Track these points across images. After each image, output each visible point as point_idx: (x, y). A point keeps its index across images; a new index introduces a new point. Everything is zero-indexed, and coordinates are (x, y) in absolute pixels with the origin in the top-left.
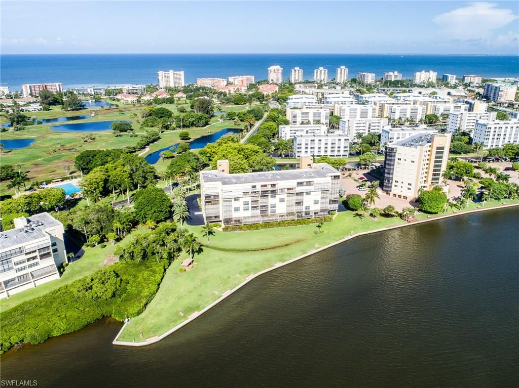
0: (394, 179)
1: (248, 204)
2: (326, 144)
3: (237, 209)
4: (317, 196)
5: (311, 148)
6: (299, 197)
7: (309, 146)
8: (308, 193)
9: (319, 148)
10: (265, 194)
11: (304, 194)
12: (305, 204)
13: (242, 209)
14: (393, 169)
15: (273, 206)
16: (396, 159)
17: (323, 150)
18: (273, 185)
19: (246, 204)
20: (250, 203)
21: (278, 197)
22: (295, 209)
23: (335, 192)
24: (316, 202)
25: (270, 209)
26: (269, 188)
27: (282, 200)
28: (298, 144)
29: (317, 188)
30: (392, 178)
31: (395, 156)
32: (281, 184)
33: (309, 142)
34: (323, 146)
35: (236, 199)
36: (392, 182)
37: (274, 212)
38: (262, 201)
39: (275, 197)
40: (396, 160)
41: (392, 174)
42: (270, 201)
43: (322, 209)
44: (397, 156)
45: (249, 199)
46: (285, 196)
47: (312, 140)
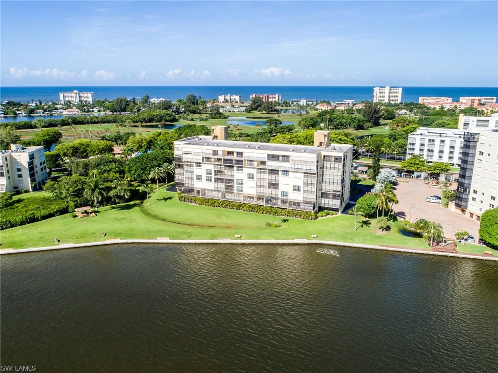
0: (472, 188)
1: (210, 174)
2: (452, 147)
3: (199, 178)
4: (297, 179)
5: (429, 150)
6: (274, 177)
7: (426, 148)
8: (286, 172)
9: (441, 152)
10: (229, 163)
11: (280, 173)
12: (282, 188)
13: (204, 178)
14: (472, 169)
15: (240, 182)
16: (477, 153)
17: (446, 155)
18: (240, 154)
19: (208, 172)
20: (213, 172)
21: (246, 171)
22: (268, 192)
23: (335, 181)
24: (297, 189)
25: (236, 185)
26: (235, 157)
27: (251, 177)
28: (410, 144)
29: (296, 167)
30: (470, 184)
31: (475, 147)
32: (248, 154)
33: (426, 143)
34: (447, 150)
35: (199, 164)
36: (469, 192)
37: (241, 191)
38: (227, 173)
39: (242, 170)
40: (478, 156)
41: (470, 178)
42: (237, 175)
43: (305, 200)
44: (479, 148)
45: (211, 167)
46: (254, 171)
47: (430, 140)
